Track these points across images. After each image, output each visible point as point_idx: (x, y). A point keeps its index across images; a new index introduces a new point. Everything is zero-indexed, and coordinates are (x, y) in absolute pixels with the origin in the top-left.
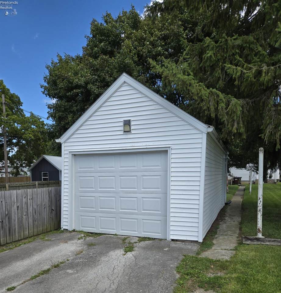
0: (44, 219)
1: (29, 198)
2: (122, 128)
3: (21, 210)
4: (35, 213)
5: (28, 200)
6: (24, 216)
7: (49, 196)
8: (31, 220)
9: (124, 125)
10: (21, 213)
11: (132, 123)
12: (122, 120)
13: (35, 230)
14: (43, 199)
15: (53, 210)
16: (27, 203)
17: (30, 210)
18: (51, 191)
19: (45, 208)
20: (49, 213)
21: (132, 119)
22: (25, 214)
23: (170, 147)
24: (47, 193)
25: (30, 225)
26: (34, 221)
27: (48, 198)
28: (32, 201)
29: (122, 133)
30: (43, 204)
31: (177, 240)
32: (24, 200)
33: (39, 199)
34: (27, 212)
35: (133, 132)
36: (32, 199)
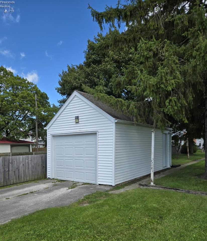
0: (38, 172)
1: (29, 160)
2: (74, 121)
3: (25, 166)
4: (33, 168)
5: (29, 161)
6: (27, 170)
7: (42, 159)
8: (30, 172)
9: (75, 119)
10: (25, 167)
11: (80, 118)
12: (75, 116)
13: (33, 177)
14: (37, 161)
15: (44, 167)
16: (28, 163)
17: (30, 166)
18: (43, 156)
19: (39, 166)
20: (41, 169)
21: (79, 115)
22: (27, 168)
23: (97, 131)
24: (40, 157)
25: (30, 174)
26: (32, 172)
27: (40, 160)
28: (31, 161)
29: (75, 123)
30: (38, 163)
31: (102, 185)
32: (27, 161)
33: (35, 161)
34: (28, 167)
35: (80, 123)
36: (31, 160)
